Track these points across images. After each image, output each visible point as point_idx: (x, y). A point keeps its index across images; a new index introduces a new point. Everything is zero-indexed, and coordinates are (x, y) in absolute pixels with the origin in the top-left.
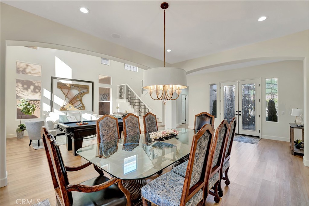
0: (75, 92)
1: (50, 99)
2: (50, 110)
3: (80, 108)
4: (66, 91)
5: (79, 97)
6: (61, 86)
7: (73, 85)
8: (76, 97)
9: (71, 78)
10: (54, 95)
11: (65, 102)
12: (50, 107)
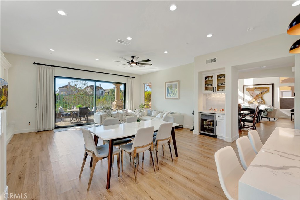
0: (258, 92)
1: (243, 97)
2: (242, 103)
3: (261, 102)
4: (251, 92)
5: (261, 95)
6: (248, 89)
7: (256, 88)
8: (258, 96)
9: (253, 84)
10: (245, 95)
11: (251, 98)
12: (242, 101)
